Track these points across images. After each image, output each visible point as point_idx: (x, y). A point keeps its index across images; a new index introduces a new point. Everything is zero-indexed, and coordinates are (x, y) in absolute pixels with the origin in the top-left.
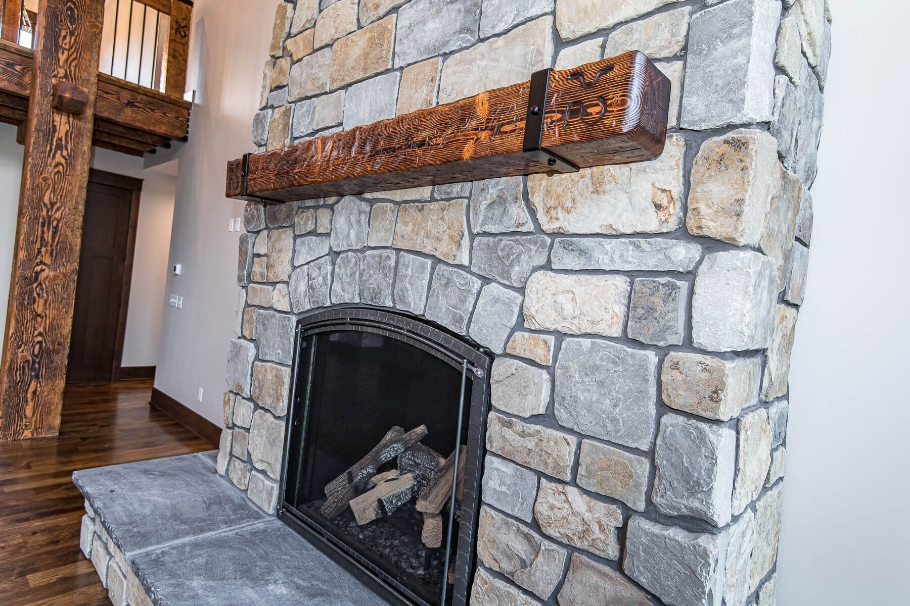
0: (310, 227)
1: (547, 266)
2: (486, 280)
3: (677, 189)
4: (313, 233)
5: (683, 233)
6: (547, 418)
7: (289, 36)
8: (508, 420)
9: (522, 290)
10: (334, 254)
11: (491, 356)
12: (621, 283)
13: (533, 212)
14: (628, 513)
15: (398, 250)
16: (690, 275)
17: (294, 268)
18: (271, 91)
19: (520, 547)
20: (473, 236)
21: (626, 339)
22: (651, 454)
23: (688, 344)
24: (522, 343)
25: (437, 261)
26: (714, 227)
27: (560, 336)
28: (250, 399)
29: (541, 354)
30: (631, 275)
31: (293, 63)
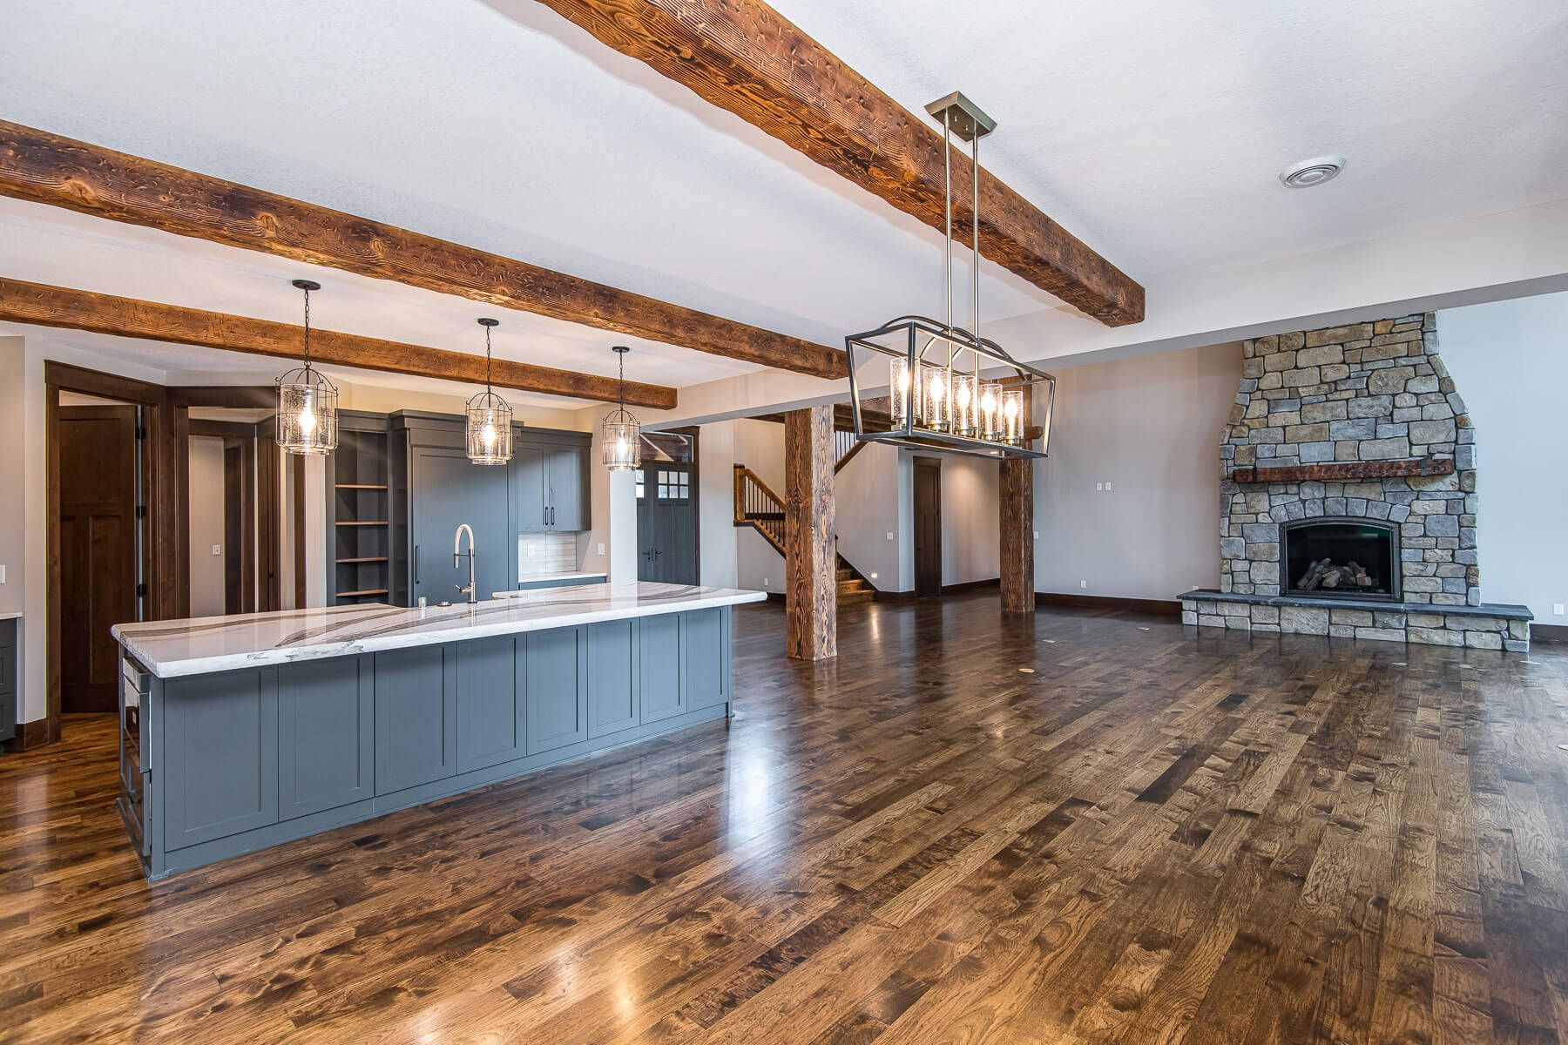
0: (1282, 491)
1: (1418, 499)
2: (1392, 505)
3: (1457, 481)
4: (1286, 493)
5: (1460, 490)
6: (1425, 535)
7: (1244, 418)
8: (1410, 538)
9: (1410, 506)
10: (1304, 502)
11: (1400, 524)
12: (1444, 502)
13: (1409, 486)
14: (1454, 550)
15: (1347, 498)
16: (1464, 499)
17: (1271, 507)
18: (1231, 437)
19: (1421, 567)
20: (1385, 493)
21: (1447, 513)
22: (1459, 537)
23: (1465, 513)
24: (1411, 519)
25: (1368, 500)
26: (1468, 490)
27: (1426, 516)
28: (1246, 559)
29: (1420, 520)
30: (1447, 500)
31: (1250, 429)
